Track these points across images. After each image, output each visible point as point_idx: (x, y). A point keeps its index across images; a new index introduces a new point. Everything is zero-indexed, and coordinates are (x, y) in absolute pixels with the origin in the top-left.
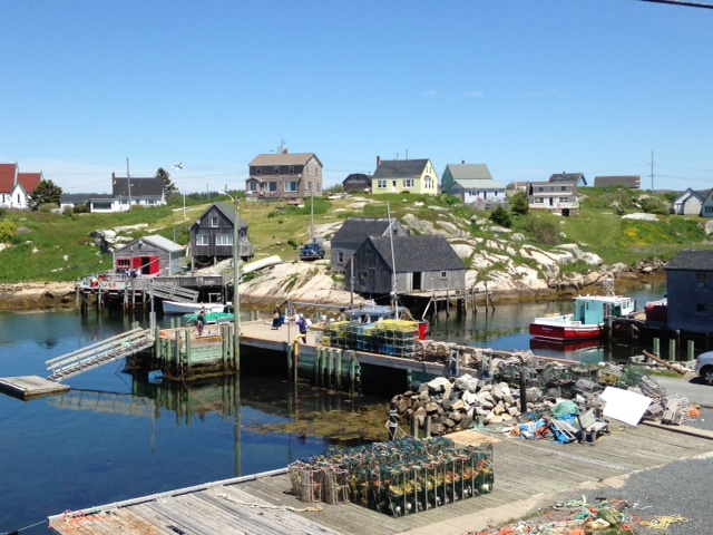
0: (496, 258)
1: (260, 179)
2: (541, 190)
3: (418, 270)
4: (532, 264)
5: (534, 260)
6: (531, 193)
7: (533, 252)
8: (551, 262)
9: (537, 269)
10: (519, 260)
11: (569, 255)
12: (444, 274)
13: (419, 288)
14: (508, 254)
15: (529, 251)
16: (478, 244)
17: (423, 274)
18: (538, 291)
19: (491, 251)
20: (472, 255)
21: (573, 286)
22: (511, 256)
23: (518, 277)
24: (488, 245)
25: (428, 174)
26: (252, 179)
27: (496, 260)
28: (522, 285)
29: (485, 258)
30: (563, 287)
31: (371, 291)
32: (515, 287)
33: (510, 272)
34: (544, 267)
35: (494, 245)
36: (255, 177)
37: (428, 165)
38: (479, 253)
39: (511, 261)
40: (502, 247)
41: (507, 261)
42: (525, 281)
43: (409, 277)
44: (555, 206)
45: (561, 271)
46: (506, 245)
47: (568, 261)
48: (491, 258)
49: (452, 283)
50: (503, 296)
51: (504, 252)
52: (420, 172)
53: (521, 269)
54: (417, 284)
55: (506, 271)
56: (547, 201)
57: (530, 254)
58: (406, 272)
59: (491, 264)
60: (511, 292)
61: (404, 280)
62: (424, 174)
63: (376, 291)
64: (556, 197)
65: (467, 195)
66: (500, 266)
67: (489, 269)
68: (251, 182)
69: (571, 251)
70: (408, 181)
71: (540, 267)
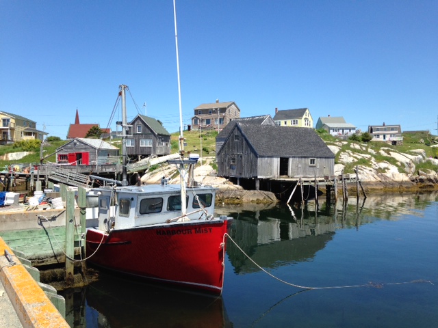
0: (360, 156)
1: (200, 117)
2: (378, 130)
3: (287, 156)
4: (393, 161)
5: (393, 159)
6: (371, 132)
7: (391, 152)
8: (408, 161)
9: (397, 166)
10: (380, 158)
11: (420, 157)
12: (312, 162)
13: (287, 174)
14: (370, 154)
15: (387, 152)
16: (343, 145)
17: (291, 160)
18: (401, 183)
19: (354, 151)
20: (339, 153)
21: (430, 180)
22: (372, 155)
23: (380, 171)
24: (352, 146)
25: (307, 117)
26: (195, 117)
27: (359, 157)
28: (386, 177)
29: (350, 156)
30: (421, 180)
31: (238, 176)
32: (379, 179)
33: (374, 167)
34: (402, 163)
35: (357, 147)
36: (197, 116)
37: (307, 111)
38: (344, 151)
39: (373, 159)
40: (364, 149)
41: (370, 159)
42: (388, 174)
43: (276, 162)
44: (387, 139)
45: (417, 167)
46: (367, 148)
47: (420, 161)
48: (355, 155)
49: (321, 170)
50: (369, 187)
51: (366, 152)
52: (302, 115)
53: (383, 165)
54: (284, 169)
55: (370, 166)
56: (382, 137)
57: (390, 154)
58: (272, 157)
59: (356, 160)
60: (376, 183)
61: (271, 165)
62: (304, 116)
63: (243, 176)
64: (387, 134)
65: (331, 131)
66: (364, 162)
67: (354, 163)
68: (195, 119)
69: (421, 154)
70: (294, 121)
71: (399, 164)
